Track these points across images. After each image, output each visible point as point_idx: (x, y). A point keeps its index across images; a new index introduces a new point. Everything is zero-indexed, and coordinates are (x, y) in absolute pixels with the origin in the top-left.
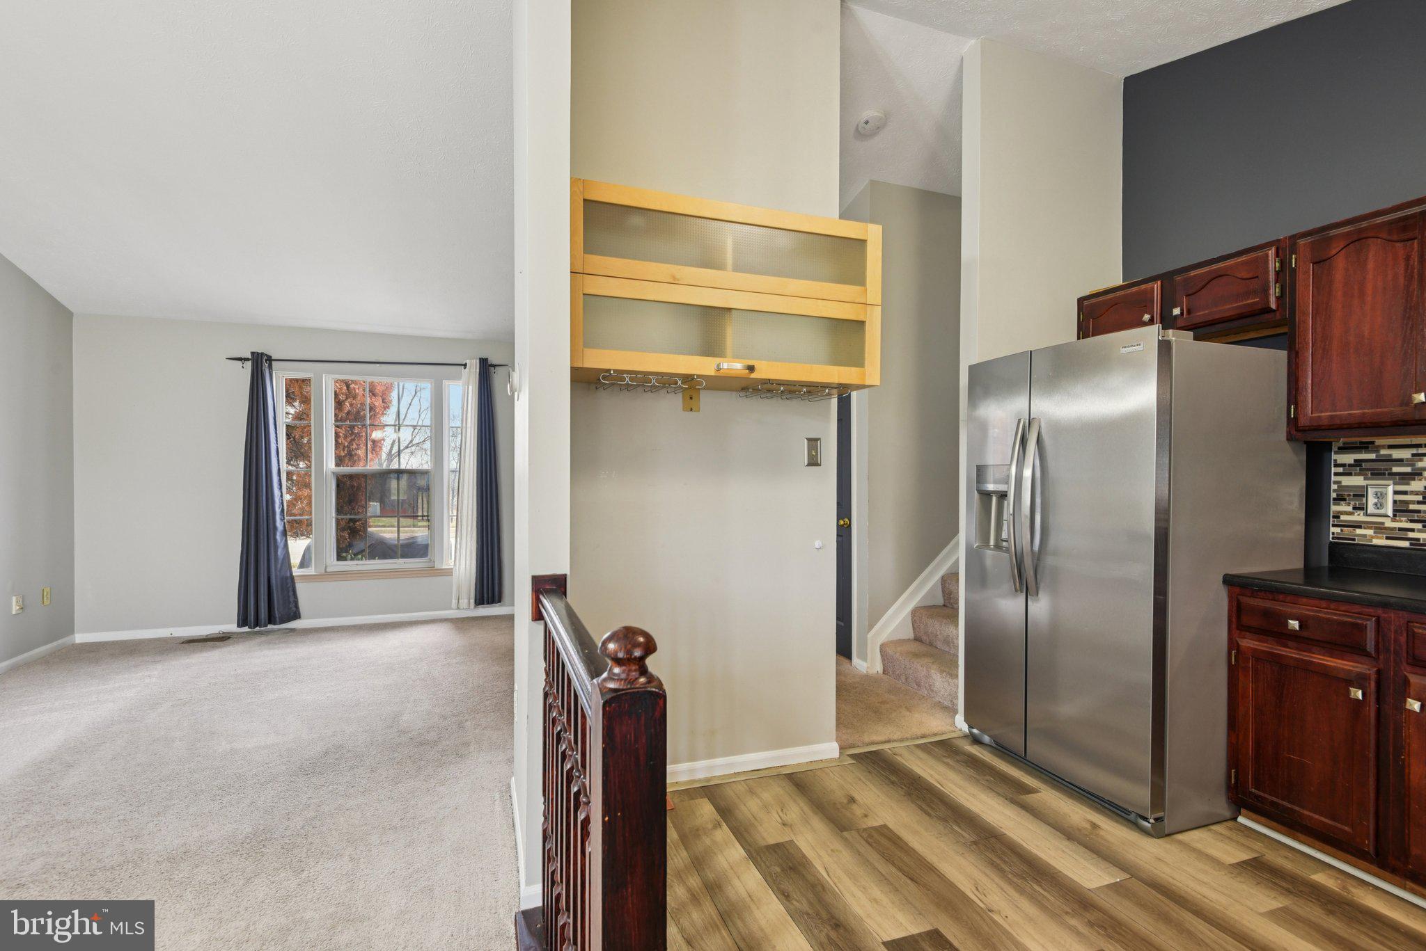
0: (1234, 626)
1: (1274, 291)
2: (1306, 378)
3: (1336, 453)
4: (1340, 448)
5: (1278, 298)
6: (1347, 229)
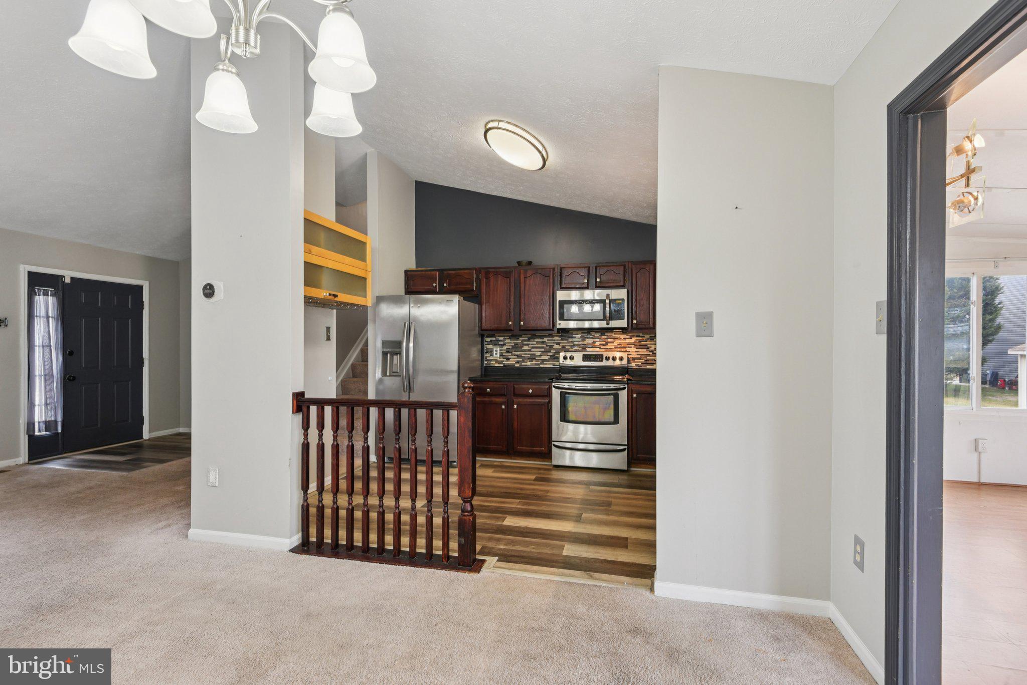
1: (475, 285)
2: (483, 314)
3: (486, 338)
4: (487, 336)
5: (476, 287)
6: (493, 270)
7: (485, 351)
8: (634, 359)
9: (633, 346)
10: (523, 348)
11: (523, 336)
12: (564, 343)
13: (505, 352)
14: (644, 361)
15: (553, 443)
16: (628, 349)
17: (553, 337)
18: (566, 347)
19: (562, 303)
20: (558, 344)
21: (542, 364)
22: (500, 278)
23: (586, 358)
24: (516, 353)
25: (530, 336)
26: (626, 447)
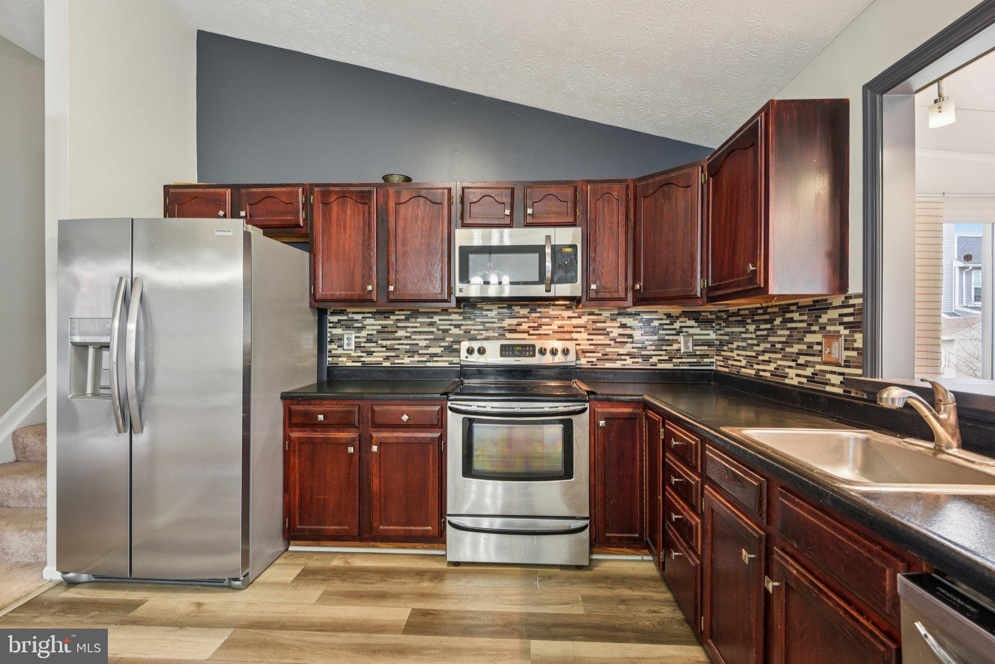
0: (287, 425)
1: (302, 215)
2: (319, 270)
3: (329, 315)
4: (331, 313)
5: (304, 220)
6: (338, 189)
7: (329, 339)
8: (584, 352)
9: (583, 330)
10: (396, 335)
11: (397, 313)
12: (468, 324)
13: (365, 340)
14: (600, 355)
15: (448, 518)
16: (575, 336)
17: (450, 314)
18: (472, 332)
19: (466, 251)
20: (458, 326)
21: (430, 361)
22: (350, 203)
23: (506, 350)
24: (384, 343)
25: (409, 313)
26: (588, 522)
